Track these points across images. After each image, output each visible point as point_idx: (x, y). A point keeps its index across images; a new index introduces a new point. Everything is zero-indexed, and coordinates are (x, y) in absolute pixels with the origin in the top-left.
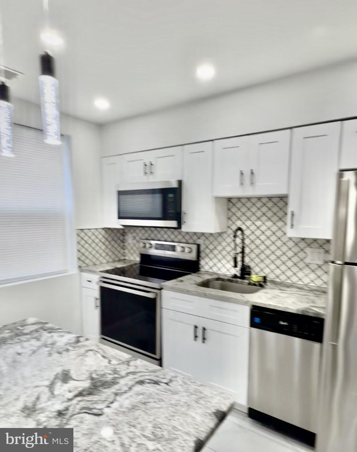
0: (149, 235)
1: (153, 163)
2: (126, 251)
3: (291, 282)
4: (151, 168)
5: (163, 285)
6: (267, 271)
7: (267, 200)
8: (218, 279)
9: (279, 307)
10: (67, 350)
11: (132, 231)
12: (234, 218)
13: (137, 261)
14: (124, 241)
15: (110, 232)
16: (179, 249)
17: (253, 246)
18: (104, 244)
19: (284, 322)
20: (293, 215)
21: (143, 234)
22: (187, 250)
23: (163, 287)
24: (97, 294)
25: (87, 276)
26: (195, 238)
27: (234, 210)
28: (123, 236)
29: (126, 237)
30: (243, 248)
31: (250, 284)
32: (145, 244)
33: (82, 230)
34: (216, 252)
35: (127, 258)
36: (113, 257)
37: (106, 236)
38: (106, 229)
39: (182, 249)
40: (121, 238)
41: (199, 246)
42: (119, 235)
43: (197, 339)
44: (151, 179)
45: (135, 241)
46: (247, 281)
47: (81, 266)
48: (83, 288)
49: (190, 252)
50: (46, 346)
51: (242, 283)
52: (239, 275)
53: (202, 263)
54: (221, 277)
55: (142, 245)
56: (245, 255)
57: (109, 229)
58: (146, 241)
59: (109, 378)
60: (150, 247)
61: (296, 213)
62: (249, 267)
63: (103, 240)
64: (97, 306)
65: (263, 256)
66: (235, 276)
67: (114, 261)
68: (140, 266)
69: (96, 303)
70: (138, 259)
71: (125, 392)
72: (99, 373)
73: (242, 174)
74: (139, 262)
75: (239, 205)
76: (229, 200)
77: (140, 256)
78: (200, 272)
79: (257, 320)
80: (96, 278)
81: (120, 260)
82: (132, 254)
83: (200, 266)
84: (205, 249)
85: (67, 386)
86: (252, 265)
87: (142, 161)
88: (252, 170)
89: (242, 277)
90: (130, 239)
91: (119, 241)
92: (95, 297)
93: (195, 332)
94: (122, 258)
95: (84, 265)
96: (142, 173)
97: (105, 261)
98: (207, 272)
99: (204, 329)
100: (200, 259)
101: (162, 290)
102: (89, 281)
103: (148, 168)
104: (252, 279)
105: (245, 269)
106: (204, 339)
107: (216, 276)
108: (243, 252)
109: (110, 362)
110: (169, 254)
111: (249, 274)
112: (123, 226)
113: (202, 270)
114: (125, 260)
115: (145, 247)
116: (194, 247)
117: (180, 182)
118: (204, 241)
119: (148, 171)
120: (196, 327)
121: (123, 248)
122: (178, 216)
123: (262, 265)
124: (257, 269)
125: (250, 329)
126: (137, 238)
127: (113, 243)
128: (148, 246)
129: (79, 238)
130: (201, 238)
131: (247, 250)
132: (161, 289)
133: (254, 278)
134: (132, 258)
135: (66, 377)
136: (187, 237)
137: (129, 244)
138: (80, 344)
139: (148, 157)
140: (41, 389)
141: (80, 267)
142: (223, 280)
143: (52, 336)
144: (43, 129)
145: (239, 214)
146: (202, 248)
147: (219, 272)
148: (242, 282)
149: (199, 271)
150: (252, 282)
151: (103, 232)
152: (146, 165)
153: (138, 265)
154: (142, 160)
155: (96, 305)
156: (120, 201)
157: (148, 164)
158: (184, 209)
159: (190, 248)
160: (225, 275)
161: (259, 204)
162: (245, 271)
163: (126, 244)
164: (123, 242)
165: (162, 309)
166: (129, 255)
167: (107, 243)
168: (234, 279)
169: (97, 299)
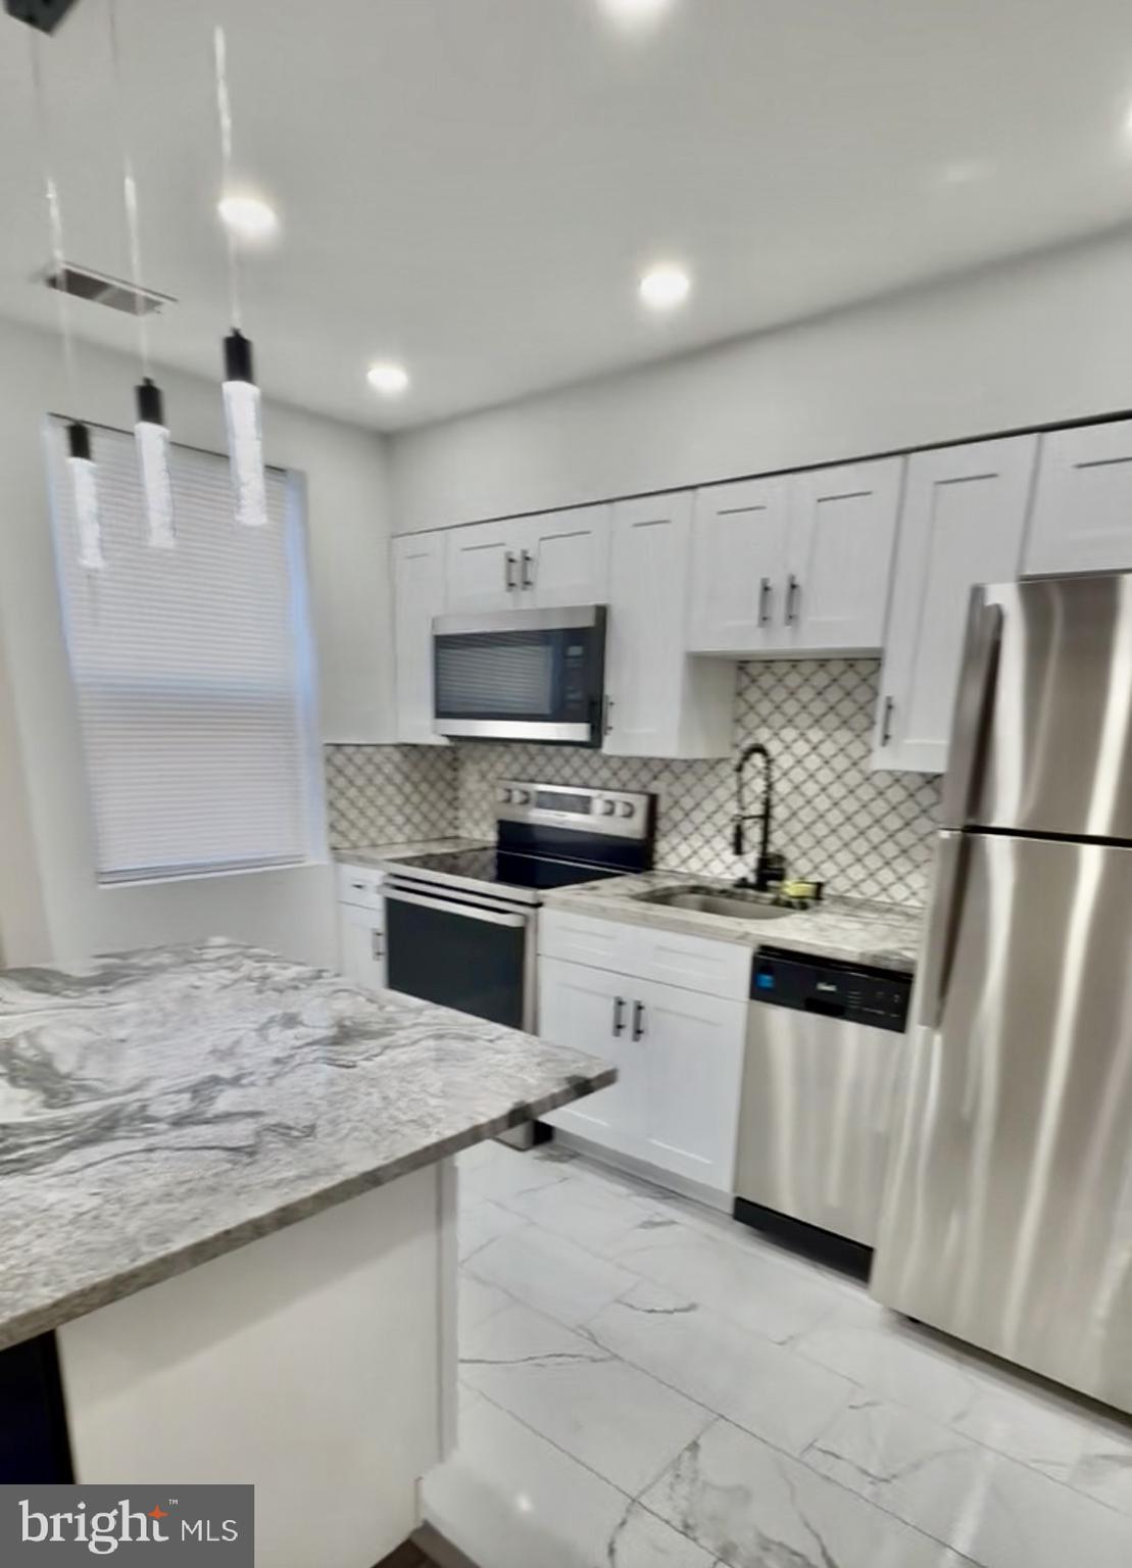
0: (524, 769)
1: (529, 555)
2: (462, 814)
3: (888, 900)
4: (524, 570)
5: (544, 896)
6: (829, 869)
7: (841, 666)
8: (695, 890)
9: (821, 948)
10: (296, 988)
11: (477, 754)
12: (751, 720)
13: (489, 842)
14: (456, 784)
15: (415, 755)
16: (598, 806)
17: (797, 801)
18: (400, 789)
19: (829, 984)
20: (890, 707)
21: (507, 767)
22: (619, 810)
23: (544, 900)
24: (377, 920)
25: (353, 872)
26: (645, 776)
27: (753, 695)
28: (455, 770)
29: (462, 774)
30: (768, 805)
31: (776, 902)
32: (509, 791)
33: (338, 746)
34: (698, 816)
35: (462, 833)
36: (425, 827)
37: (406, 767)
38: (405, 749)
39: (609, 807)
40: (449, 775)
41: (653, 800)
42: (440, 765)
43: (622, 1031)
44: (526, 601)
45: (484, 786)
46: (769, 896)
47: (339, 846)
48: (343, 905)
49: (629, 815)
50: (250, 979)
51: (756, 901)
52: (752, 879)
53: (662, 846)
54: (706, 884)
55: (501, 795)
56: (773, 825)
57: (415, 746)
58: (514, 785)
59: (375, 1027)
60: (526, 802)
61: (897, 702)
62: (780, 858)
63: (398, 778)
64: (379, 954)
65: (821, 829)
66: (743, 883)
67: (427, 840)
68: (499, 856)
69: (375, 945)
70: (492, 837)
71: (404, 1046)
72: (356, 1020)
73: (766, 589)
74: (493, 845)
75: (767, 681)
76: (742, 664)
77: (496, 827)
78: (656, 872)
79: (766, 980)
80: (374, 876)
81: (444, 839)
82: (477, 823)
83: (656, 857)
84: (671, 808)
85: (290, 1033)
86: (791, 853)
87: (501, 548)
88: (792, 578)
89: (761, 885)
90: (471, 781)
91: (441, 785)
92: (374, 929)
93: (618, 1015)
94: (450, 832)
95: (347, 845)
96: (503, 584)
97: (400, 838)
98: (673, 873)
99: (640, 1008)
100: (658, 835)
101: (541, 909)
102: (359, 887)
103: (516, 567)
104: (787, 890)
105: (770, 864)
106: (638, 1032)
107: (693, 883)
108: (766, 817)
109: (381, 1008)
110: (573, 820)
111: (780, 876)
112: (451, 737)
113: (660, 866)
114: (457, 837)
115: (508, 800)
116: (640, 803)
117: (602, 613)
118: (670, 785)
119: (516, 579)
120: (620, 1003)
121: (453, 804)
122: (592, 710)
123: (818, 855)
124: (803, 866)
125: (749, 1003)
126: (491, 776)
127: (424, 787)
128: (517, 797)
129: (331, 769)
130: (662, 776)
131: (779, 812)
132: (538, 905)
133: (791, 888)
134: (477, 835)
135: (291, 1021)
136: (625, 775)
137: (470, 793)
138: (321, 981)
139: (519, 537)
140: (241, 1033)
141: (335, 849)
142: (708, 891)
143: (265, 967)
144: (230, 454)
145: (765, 708)
146: (662, 806)
147: (704, 873)
148: (757, 897)
149: (651, 869)
150: (783, 897)
151: (397, 756)
152: (511, 561)
153: (492, 853)
154: (502, 544)
155: (376, 951)
156: (442, 666)
157: (517, 556)
158: (611, 689)
159: (628, 804)
160: (718, 880)
161: (821, 679)
162: (770, 870)
163: (462, 794)
164: (455, 789)
165: (540, 958)
166: (469, 825)
167: (408, 788)
168: (739, 891)
169: (379, 934)
